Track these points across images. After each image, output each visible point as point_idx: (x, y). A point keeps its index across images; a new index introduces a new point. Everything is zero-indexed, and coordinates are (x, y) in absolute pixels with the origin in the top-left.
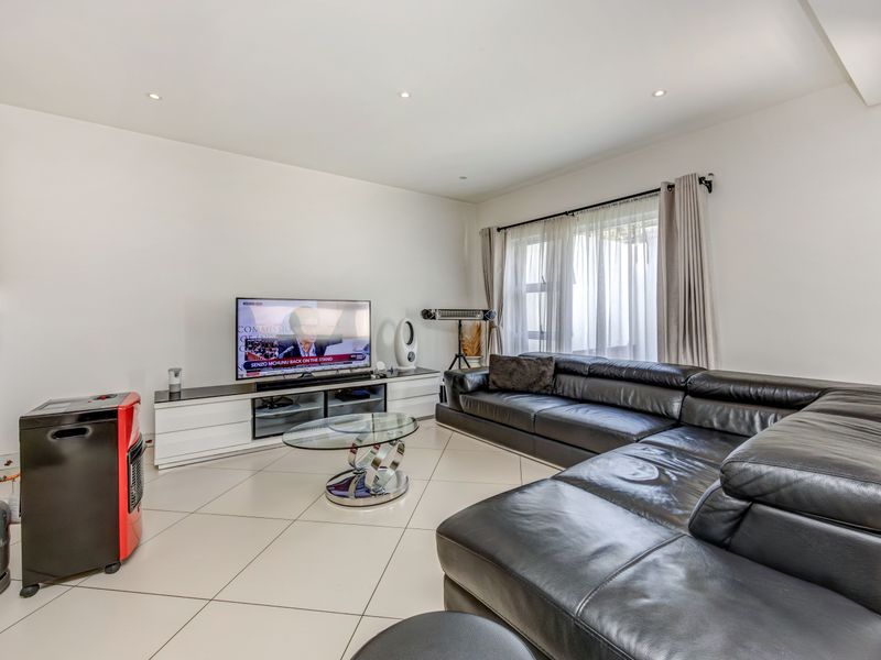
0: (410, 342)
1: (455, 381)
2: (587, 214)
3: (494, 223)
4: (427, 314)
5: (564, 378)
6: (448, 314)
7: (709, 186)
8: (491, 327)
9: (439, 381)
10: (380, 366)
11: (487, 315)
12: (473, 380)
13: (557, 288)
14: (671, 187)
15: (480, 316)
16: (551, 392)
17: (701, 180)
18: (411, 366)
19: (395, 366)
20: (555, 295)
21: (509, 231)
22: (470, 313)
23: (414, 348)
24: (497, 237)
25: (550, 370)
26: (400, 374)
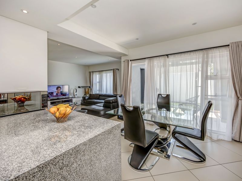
0: (76, 92)
1: (84, 98)
2: (105, 71)
3: (91, 71)
4: (79, 87)
5: (100, 97)
6: (83, 87)
7: (118, 70)
8: (91, 89)
9: (81, 99)
10: (71, 96)
11: (90, 87)
12: (87, 98)
13: (101, 82)
14: (114, 69)
15: (88, 87)
16: (98, 99)
17: (117, 69)
18: (76, 96)
19: (73, 97)
20: (100, 83)
21: (94, 72)
22: (87, 87)
23: (77, 93)
24: (92, 73)
25: (98, 96)
26: (74, 98)
